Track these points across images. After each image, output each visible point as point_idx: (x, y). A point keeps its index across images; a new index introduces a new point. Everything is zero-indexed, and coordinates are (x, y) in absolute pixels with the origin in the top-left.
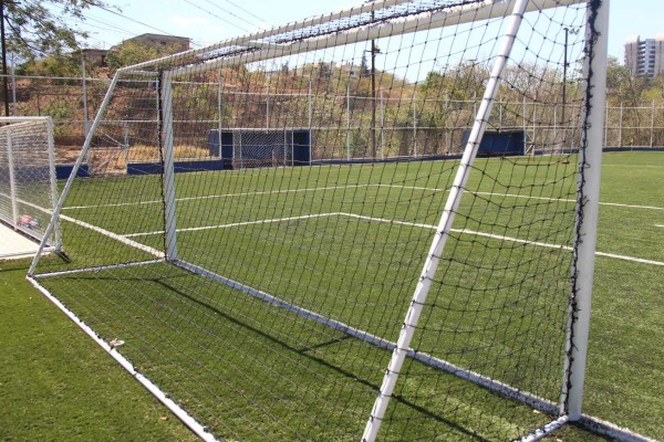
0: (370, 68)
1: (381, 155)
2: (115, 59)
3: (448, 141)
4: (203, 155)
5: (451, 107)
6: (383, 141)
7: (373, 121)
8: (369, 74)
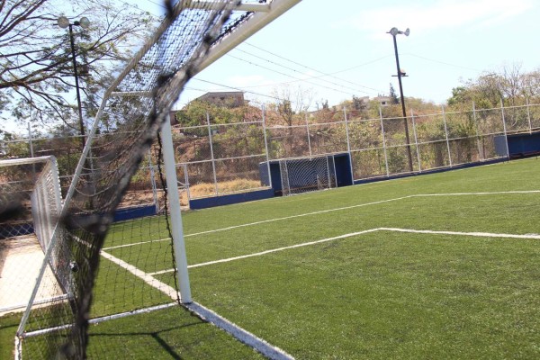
0: (399, 96)
1: (417, 168)
2: (184, 117)
3: (480, 148)
4: (256, 186)
5: (479, 117)
6: (419, 156)
7: (408, 139)
8: (399, 101)
